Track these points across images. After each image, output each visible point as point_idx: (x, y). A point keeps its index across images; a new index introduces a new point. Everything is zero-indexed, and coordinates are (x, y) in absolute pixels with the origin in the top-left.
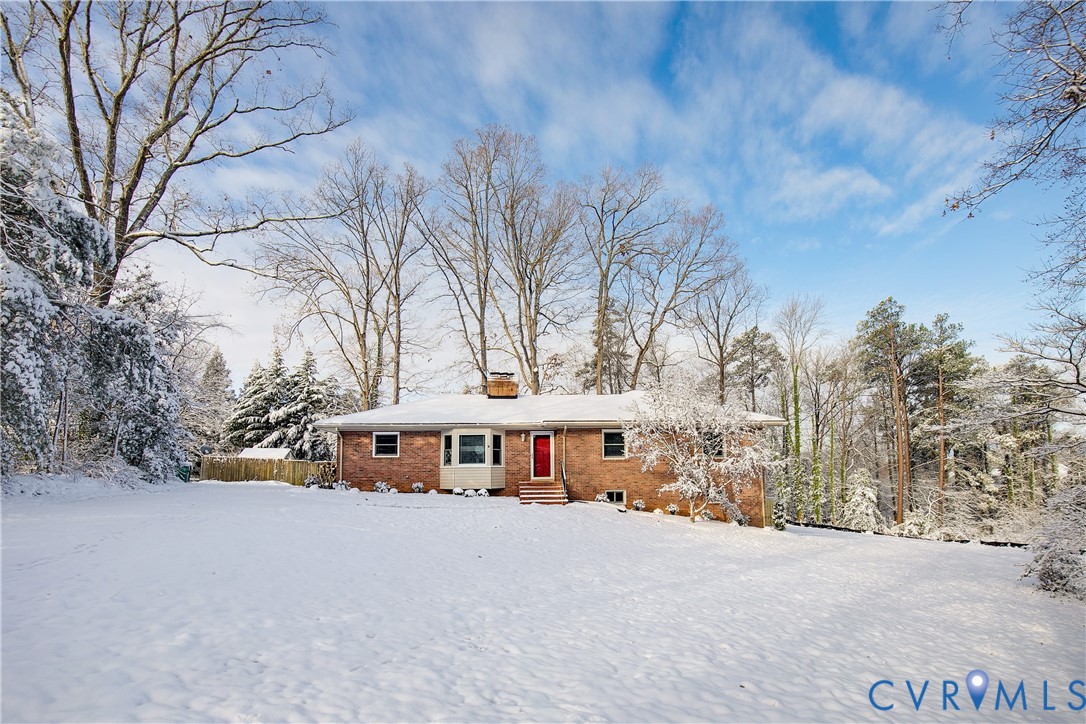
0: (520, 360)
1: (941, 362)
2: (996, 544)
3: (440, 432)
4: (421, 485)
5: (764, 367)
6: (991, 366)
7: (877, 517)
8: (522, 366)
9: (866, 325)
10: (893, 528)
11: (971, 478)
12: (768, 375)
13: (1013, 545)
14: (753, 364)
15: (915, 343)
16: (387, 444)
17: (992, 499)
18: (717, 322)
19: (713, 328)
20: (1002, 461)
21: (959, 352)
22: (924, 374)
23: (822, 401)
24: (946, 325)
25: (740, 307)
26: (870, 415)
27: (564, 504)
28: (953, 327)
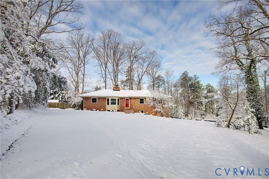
0: (112, 80)
1: (195, 84)
2: (205, 121)
3: (106, 98)
4: (103, 109)
5: (161, 83)
6: (203, 85)
7: (183, 115)
8: (113, 82)
9: (181, 76)
10: (186, 118)
11: (200, 108)
12: (162, 85)
13: (208, 121)
14: (159, 83)
15: (190, 80)
16: (94, 100)
17: (204, 112)
18: (153, 74)
19: (152, 75)
20: (205, 104)
21: (198, 82)
22: (192, 86)
23: (172, 91)
24: (196, 77)
25: (157, 71)
26: (181, 94)
27: (134, 113)
28: (197, 77)
